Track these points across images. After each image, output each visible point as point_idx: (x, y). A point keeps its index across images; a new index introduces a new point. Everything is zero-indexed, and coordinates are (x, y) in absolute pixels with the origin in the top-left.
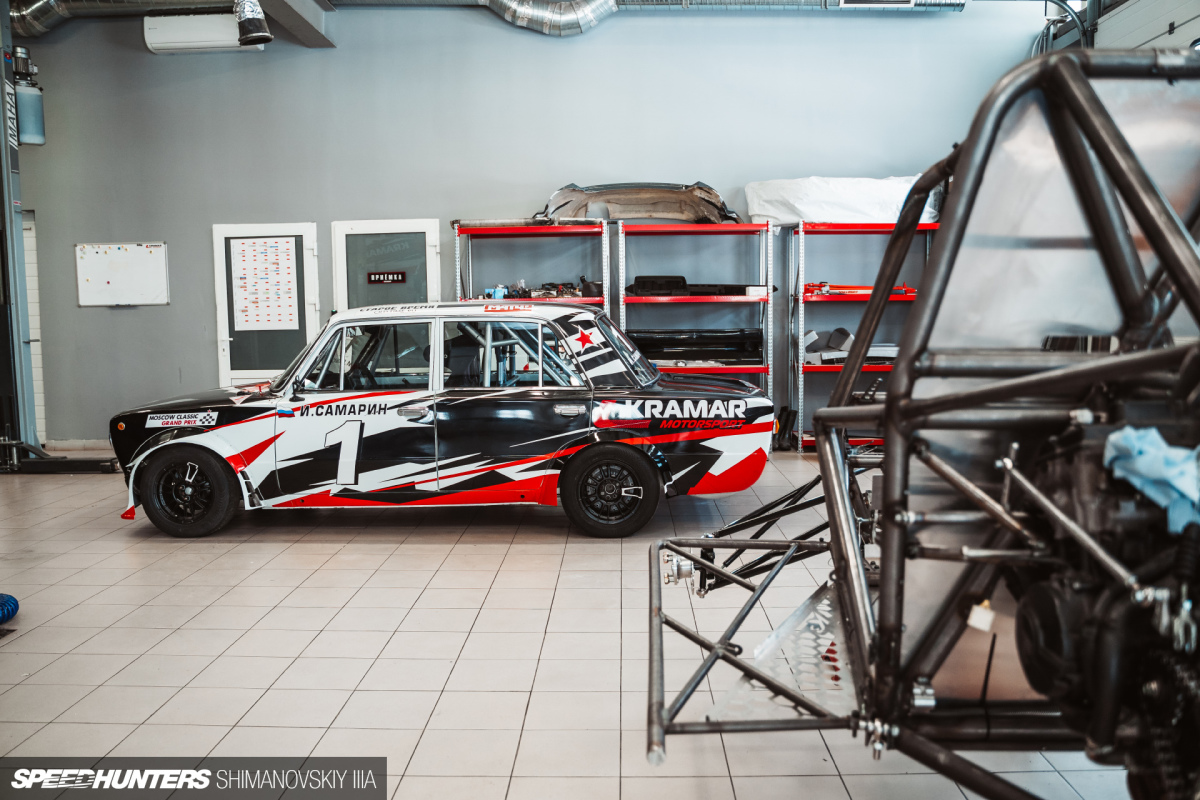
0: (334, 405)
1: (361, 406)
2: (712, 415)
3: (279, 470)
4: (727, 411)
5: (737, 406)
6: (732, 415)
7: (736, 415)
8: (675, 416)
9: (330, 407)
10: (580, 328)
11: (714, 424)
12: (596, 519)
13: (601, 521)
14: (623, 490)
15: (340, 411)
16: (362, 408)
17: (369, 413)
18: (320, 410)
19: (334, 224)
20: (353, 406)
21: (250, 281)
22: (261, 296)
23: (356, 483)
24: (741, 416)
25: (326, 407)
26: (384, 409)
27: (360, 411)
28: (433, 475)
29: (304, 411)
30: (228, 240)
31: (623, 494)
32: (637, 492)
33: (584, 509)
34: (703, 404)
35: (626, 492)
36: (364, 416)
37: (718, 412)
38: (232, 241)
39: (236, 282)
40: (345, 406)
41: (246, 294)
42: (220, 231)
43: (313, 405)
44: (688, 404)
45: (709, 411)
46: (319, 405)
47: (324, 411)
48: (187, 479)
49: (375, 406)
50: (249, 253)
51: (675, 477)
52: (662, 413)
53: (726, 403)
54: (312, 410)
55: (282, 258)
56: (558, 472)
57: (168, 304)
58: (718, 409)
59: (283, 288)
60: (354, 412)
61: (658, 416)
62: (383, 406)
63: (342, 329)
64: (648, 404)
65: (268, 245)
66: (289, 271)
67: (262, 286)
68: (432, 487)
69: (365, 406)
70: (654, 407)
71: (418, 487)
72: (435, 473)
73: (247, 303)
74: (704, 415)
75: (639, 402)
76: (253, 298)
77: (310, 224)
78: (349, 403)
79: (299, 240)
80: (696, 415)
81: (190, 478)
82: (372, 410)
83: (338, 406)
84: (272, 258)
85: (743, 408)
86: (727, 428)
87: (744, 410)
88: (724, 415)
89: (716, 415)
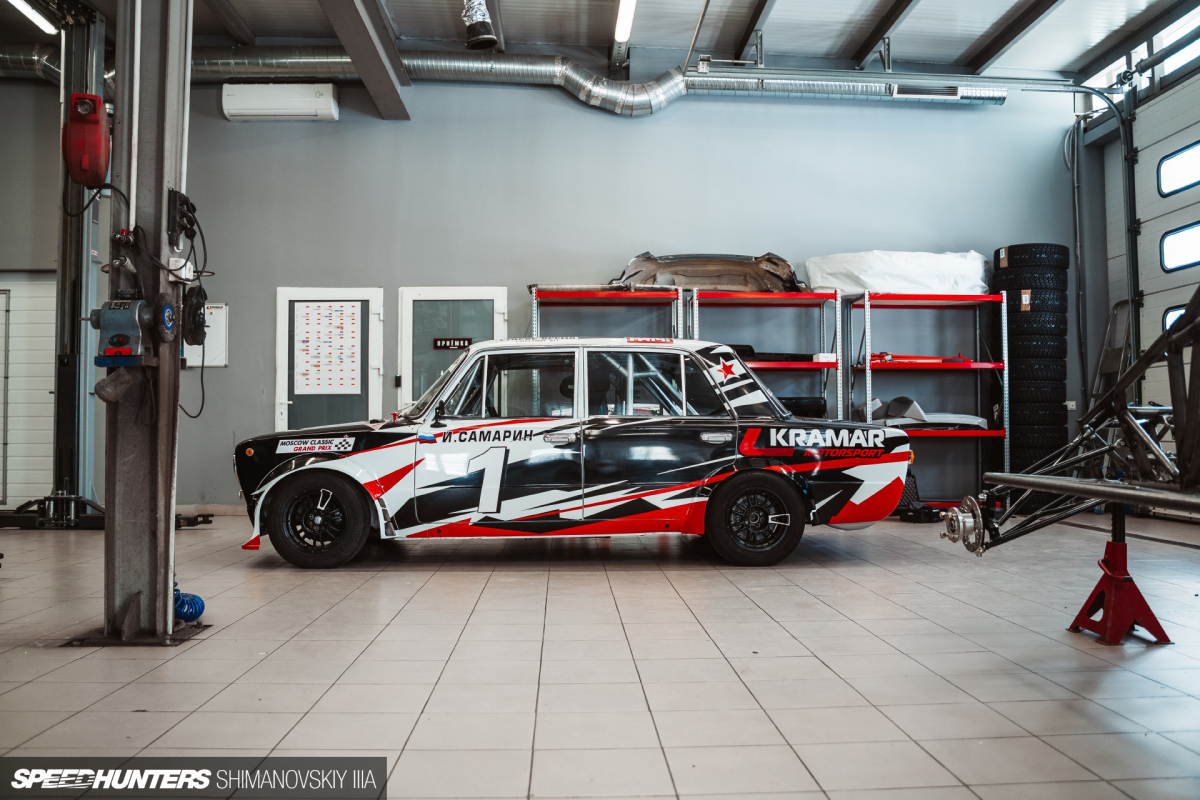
0: (478, 432)
1: (505, 432)
2: (853, 444)
3: (418, 498)
4: (867, 440)
5: (876, 436)
6: (871, 445)
7: (875, 444)
8: (817, 444)
9: (474, 433)
10: (722, 360)
11: (855, 453)
14: (770, 517)
15: (485, 437)
16: (507, 434)
17: (515, 439)
18: (463, 436)
19: (401, 289)
20: (498, 432)
21: (313, 344)
22: (323, 360)
23: (498, 511)
24: (880, 445)
25: (469, 433)
26: (530, 435)
27: (505, 437)
28: (578, 503)
29: (447, 437)
30: (292, 303)
31: (770, 522)
32: (784, 519)
34: (844, 433)
35: (772, 519)
36: (509, 443)
37: (858, 442)
38: (296, 304)
39: (298, 346)
40: (489, 432)
41: (308, 358)
42: (284, 294)
43: (456, 431)
44: (830, 433)
45: (850, 440)
46: (462, 431)
47: (468, 437)
48: (319, 507)
49: (520, 432)
50: (313, 317)
51: (818, 506)
52: (805, 441)
53: (865, 432)
54: (455, 437)
55: (347, 322)
56: (706, 499)
57: (226, 366)
58: (858, 438)
59: (347, 352)
60: (499, 439)
61: (801, 444)
62: (528, 433)
63: (484, 357)
64: (792, 432)
65: (334, 308)
66: (353, 335)
67: (324, 350)
68: (577, 516)
69: (510, 432)
70: (797, 435)
71: (562, 515)
72: (581, 501)
73: (308, 366)
74: (846, 444)
75: (783, 432)
76: (315, 361)
77: (376, 289)
78: (493, 429)
79: (365, 304)
80: (837, 444)
81: (322, 506)
82: (517, 436)
83: (482, 433)
84: (336, 321)
85: (881, 438)
86: (867, 457)
87: (882, 439)
88: (864, 445)
89: (857, 445)
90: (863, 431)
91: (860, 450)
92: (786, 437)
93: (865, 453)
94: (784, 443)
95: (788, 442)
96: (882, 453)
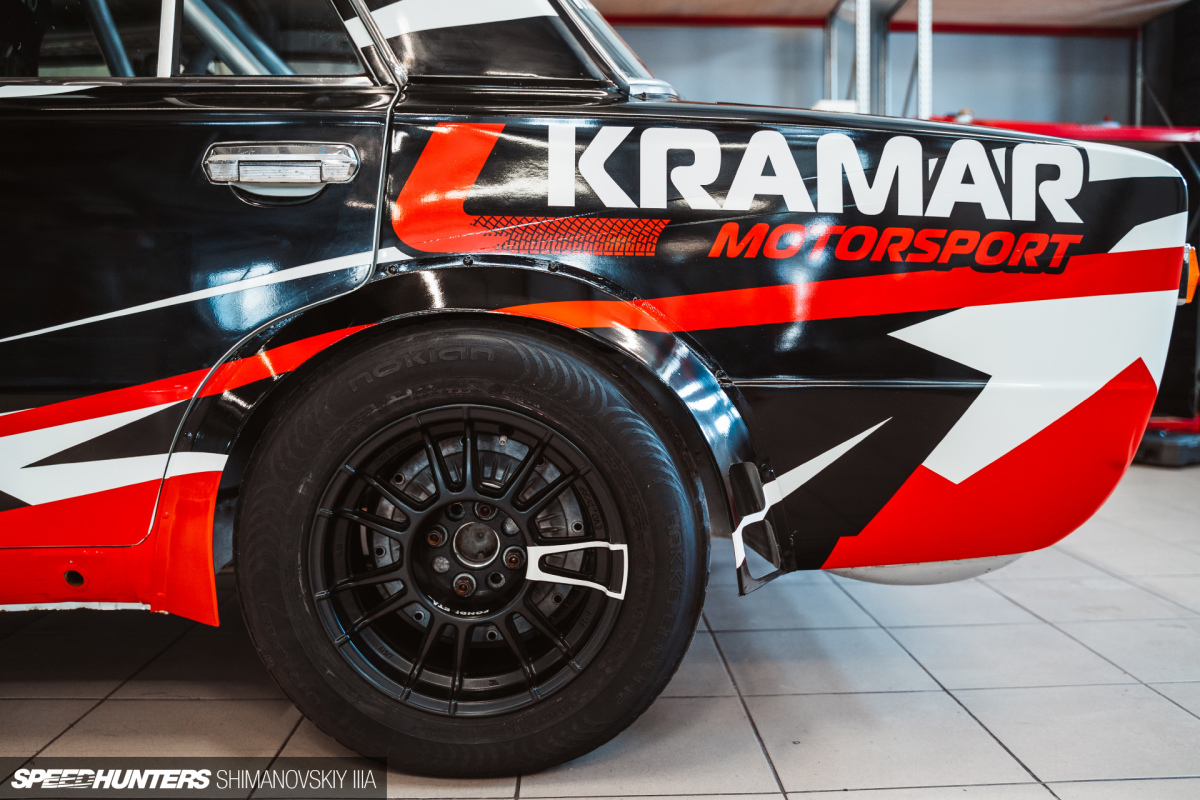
2: (941, 208)
4: (1006, 189)
5: (1046, 173)
6: (1025, 212)
7: (1041, 206)
8: (778, 201)
11: (951, 247)
12: (396, 690)
13: (420, 701)
14: (535, 553)
24: (1065, 214)
31: (534, 573)
32: (596, 565)
33: (340, 636)
34: (903, 154)
35: (545, 564)
37: (968, 194)
44: (837, 152)
45: (929, 187)
51: (774, 492)
52: (720, 187)
53: (999, 154)
56: (215, 462)
58: (968, 178)
61: (698, 200)
64: (656, 144)
70: (679, 158)
74: (910, 205)
75: (611, 138)
80: (871, 202)
85: (1070, 184)
86: (1003, 268)
87: (1074, 190)
88: (995, 210)
89: (959, 207)
90: (989, 145)
91: (973, 236)
92: (625, 166)
93: (995, 248)
94: (613, 196)
95: (634, 192)
96: (1073, 249)
